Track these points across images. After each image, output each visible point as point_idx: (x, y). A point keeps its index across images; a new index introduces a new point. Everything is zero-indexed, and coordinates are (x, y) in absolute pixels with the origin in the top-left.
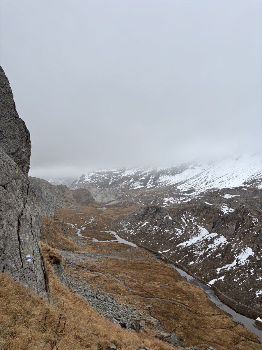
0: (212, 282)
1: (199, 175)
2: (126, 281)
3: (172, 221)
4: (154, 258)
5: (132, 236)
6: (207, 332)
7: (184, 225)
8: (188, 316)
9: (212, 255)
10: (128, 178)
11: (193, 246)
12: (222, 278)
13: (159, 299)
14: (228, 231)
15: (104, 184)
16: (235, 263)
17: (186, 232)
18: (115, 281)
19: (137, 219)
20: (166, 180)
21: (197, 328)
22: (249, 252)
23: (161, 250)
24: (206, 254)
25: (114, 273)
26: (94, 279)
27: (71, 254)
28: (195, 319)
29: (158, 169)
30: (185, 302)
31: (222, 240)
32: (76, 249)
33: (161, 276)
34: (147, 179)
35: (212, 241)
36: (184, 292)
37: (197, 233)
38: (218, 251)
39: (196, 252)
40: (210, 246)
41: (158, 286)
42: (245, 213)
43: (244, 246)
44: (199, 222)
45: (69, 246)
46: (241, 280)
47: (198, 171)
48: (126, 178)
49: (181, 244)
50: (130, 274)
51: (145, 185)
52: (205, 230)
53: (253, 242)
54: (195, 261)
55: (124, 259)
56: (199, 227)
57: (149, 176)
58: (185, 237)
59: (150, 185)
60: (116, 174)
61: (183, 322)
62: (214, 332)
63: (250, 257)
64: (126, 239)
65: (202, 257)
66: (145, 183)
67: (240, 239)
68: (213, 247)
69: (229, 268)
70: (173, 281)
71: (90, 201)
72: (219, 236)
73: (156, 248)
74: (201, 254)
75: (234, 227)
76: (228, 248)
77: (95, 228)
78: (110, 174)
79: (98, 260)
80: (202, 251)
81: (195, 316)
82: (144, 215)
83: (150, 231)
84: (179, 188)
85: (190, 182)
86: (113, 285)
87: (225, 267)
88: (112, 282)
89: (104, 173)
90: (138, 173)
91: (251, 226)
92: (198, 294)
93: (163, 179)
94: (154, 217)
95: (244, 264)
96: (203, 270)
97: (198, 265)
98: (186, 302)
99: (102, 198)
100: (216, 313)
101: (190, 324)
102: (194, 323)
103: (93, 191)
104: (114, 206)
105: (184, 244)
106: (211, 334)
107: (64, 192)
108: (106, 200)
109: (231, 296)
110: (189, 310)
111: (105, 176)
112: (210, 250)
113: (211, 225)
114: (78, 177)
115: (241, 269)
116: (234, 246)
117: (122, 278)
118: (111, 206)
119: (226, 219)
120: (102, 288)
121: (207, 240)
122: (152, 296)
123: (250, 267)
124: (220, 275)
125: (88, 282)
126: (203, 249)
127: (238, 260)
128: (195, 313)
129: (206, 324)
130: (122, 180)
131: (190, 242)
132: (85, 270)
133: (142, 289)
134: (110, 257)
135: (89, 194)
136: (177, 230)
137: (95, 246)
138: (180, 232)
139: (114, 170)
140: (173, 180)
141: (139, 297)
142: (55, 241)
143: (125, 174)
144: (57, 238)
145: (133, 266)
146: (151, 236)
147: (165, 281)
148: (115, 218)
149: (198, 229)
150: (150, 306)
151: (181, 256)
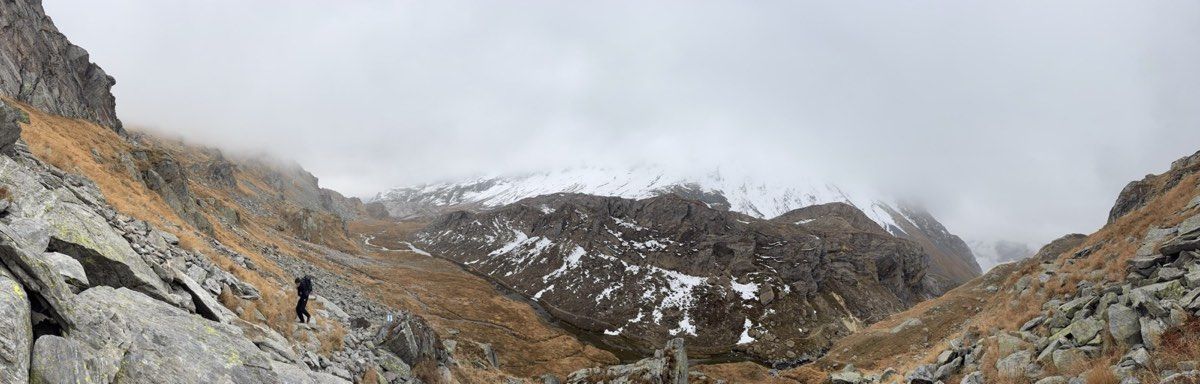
0: (538, 295)
1: (507, 190)
2: (420, 295)
3: (482, 227)
4: (459, 269)
5: (431, 247)
6: (548, 367)
7: (497, 231)
8: (514, 344)
9: (535, 261)
10: (428, 195)
11: (508, 254)
12: (551, 287)
13: (470, 322)
14: (553, 232)
15: (398, 200)
16: (565, 267)
17: (499, 238)
18: (402, 292)
19: (437, 229)
20: (471, 197)
21: (533, 363)
22: (580, 252)
23: (469, 261)
24: (527, 261)
25: (404, 283)
26: (372, 286)
27: (351, 257)
28: (527, 349)
29: (463, 186)
30: (507, 324)
31: (546, 243)
32: (358, 253)
33: (470, 291)
34: (450, 195)
35: (533, 245)
36: (503, 310)
37: (513, 238)
38: (543, 254)
39: (514, 260)
40: (531, 251)
41: (466, 304)
42: (572, 208)
43: (574, 246)
44: (516, 226)
45: (348, 248)
46: (576, 287)
47: (506, 186)
48: (426, 195)
49: (494, 252)
50: (426, 286)
51: (448, 202)
52: (522, 234)
53: (585, 238)
54: (513, 270)
55: (419, 269)
56: (515, 231)
57: (453, 191)
58: (498, 245)
59: (453, 202)
60: (416, 191)
61: (509, 356)
62: (560, 365)
63: (582, 258)
64: (423, 250)
65: (522, 265)
66: (447, 199)
67: (569, 238)
68: (536, 251)
69: (559, 274)
70: (487, 296)
71: (384, 214)
72: (541, 239)
73: (462, 259)
74: (520, 262)
75: (560, 225)
76: (554, 250)
77: (386, 238)
78: (409, 191)
79: (383, 267)
80: (521, 258)
81: (525, 343)
82: (446, 223)
83: (454, 240)
84: (485, 203)
85: (498, 198)
86: (399, 297)
87: (554, 273)
88: (398, 292)
89: (402, 190)
90: (440, 189)
91: (580, 223)
92: (523, 310)
93: (468, 195)
94: (459, 224)
95: (576, 266)
96: (525, 280)
97: (518, 276)
98: (510, 324)
99: (398, 211)
100: (554, 335)
101: (520, 358)
102: (526, 354)
103: (388, 206)
104: (412, 220)
105: (497, 252)
106: (555, 369)
107: (356, 204)
108: (402, 214)
109: (567, 308)
110: (514, 335)
111: (403, 193)
112: (531, 255)
113: (530, 228)
114: (375, 195)
115: (574, 273)
116: (561, 247)
117: (414, 290)
118: (407, 221)
119: (549, 219)
120: (381, 298)
121: (526, 245)
122: (459, 317)
123: (584, 268)
124: (549, 284)
125: (362, 288)
126: (522, 255)
127: (568, 263)
128: (525, 339)
129: (544, 354)
130: (421, 197)
131: (505, 250)
132: (363, 276)
133: (442, 306)
134: (400, 265)
135: (383, 207)
136: (488, 237)
137: (383, 254)
138: (492, 239)
139: (413, 187)
140: (479, 196)
141: (438, 317)
142: (332, 240)
143: (427, 190)
144: (336, 237)
145: (431, 277)
146: (456, 246)
147: (475, 296)
148: (411, 230)
149: (514, 234)
150: (455, 332)
151: (494, 266)
